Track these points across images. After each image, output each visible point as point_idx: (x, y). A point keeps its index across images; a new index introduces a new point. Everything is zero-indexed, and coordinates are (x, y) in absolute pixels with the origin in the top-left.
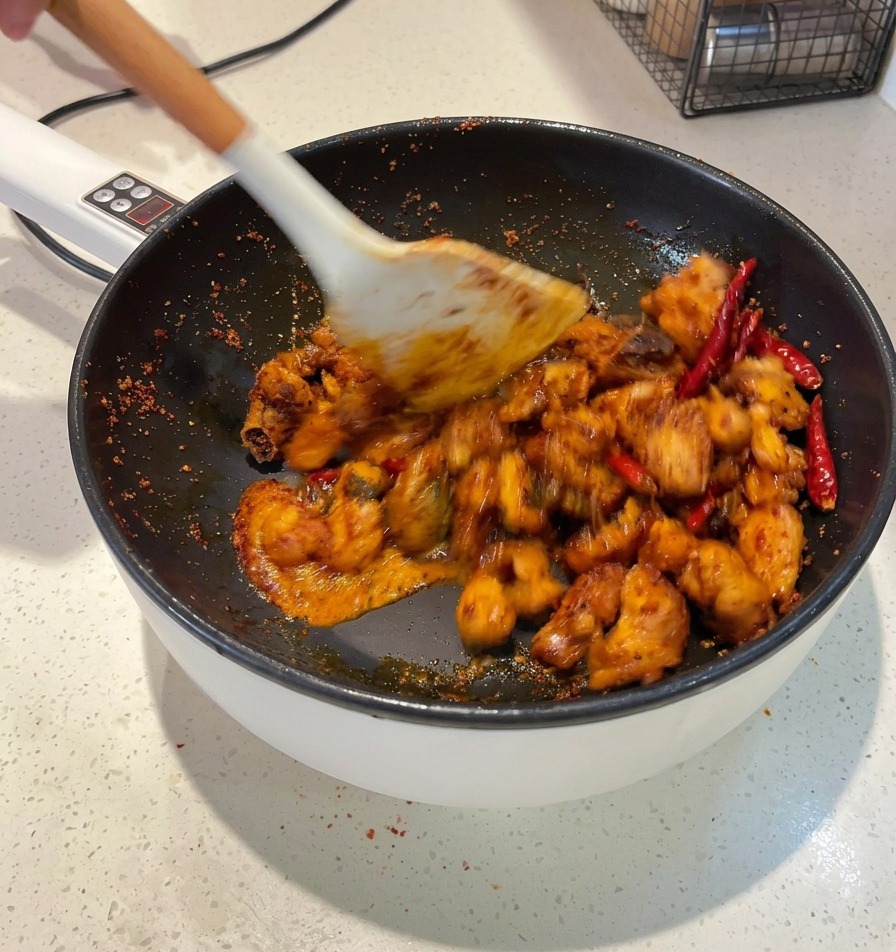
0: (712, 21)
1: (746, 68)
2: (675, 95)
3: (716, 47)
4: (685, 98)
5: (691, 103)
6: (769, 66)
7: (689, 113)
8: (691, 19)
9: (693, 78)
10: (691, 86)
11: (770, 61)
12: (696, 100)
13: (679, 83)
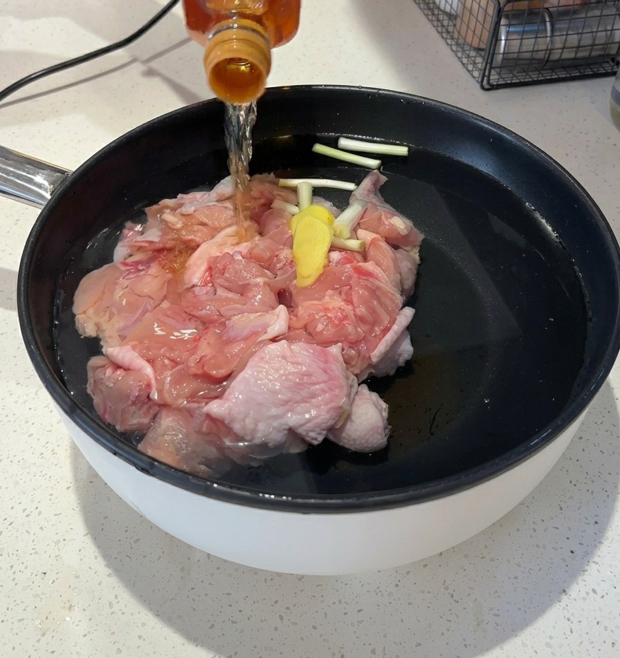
0: (503, 21)
1: (528, 55)
2: (476, 74)
3: (506, 40)
4: (484, 75)
5: (489, 80)
6: (546, 53)
7: (487, 87)
8: (489, 19)
9: (489, 62)
10: (488, 67)
11: (546, 50)
12: (491, 77)
13: (480, 66)
